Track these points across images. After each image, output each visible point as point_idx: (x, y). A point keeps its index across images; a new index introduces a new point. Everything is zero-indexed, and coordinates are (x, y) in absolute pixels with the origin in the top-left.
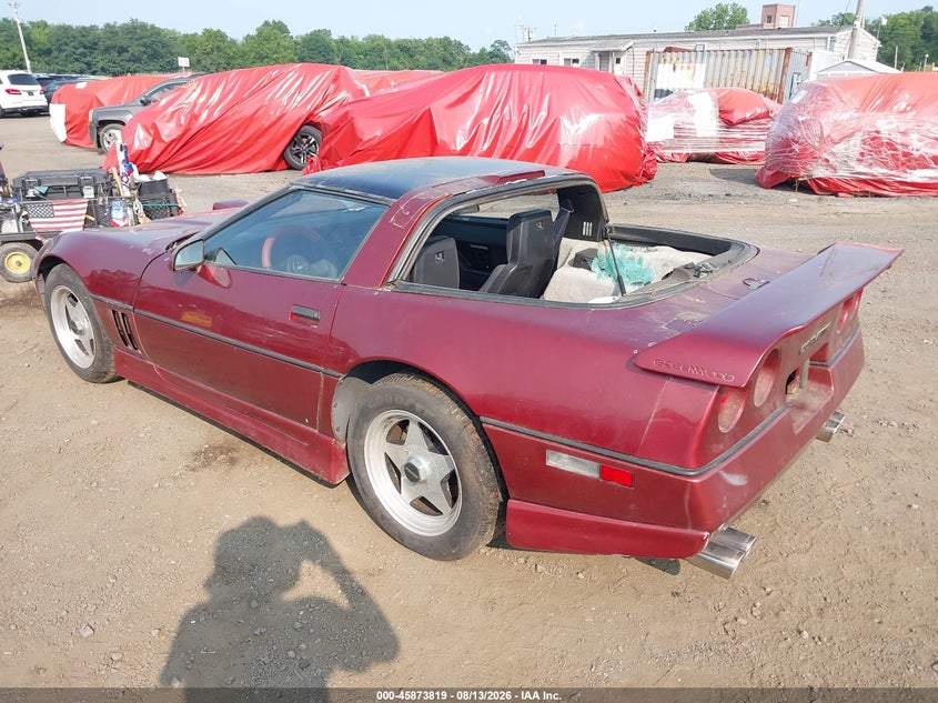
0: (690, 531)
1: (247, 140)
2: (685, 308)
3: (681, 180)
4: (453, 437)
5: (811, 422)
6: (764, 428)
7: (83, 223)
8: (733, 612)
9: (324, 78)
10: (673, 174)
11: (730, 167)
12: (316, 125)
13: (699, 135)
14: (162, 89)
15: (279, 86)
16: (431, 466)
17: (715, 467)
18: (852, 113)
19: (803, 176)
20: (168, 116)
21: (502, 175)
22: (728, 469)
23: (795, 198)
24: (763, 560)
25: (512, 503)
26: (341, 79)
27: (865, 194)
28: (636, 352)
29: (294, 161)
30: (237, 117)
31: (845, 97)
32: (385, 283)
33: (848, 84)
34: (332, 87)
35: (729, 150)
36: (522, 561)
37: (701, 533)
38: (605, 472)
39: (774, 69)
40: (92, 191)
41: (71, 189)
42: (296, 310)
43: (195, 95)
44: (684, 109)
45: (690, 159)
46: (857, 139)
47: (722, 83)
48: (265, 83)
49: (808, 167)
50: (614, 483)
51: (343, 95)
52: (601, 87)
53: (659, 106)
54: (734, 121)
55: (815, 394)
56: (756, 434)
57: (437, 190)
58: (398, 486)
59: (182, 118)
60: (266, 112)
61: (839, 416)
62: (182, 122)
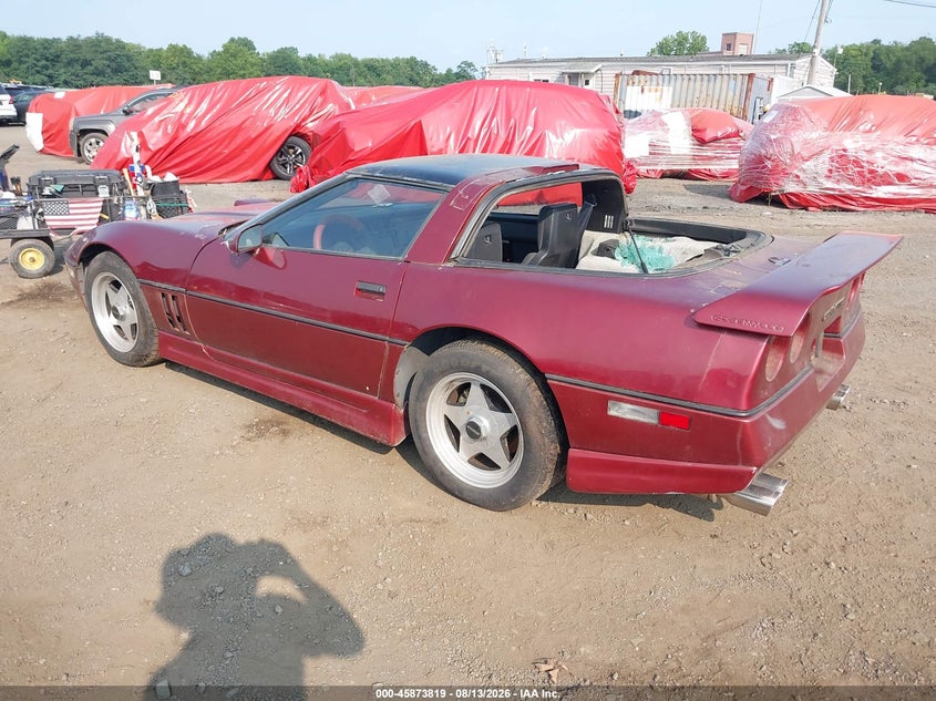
0: (740, 467)
1: (236, 149)
2: (726, 278)
3: (659, 194)
4: (518, 393)
5: (830, 383)
6: (797, 382)
7: (97, 221)
8: (767, 549)
9: (312, 90)
10: (649, 188)
11: (704, 183)
12: (303, 136)
13: (673, 152)
14: (144, 99)
15: (266, 98)
16: (493, 424)
17: (762, 411)
18: (820, 132)
19: (775, 190)
20: (155, 126)
21: (545, 166)
22: (772, 413)
23: (768, 211)
24: (787, 509)
25: (573, 452)
26: (329, 91)
27: (834, 209)
28: (692, 311)
29: (281, 171)
30: (225, 127)
31: (815, 117)
32: (448, 259)
33: (815, 105)
34: (320, 100)
35: (701, 167)
36: (572, 511)
37: (750, 468)
38: (665, 417)
39: (737, 94)
40: (107, 190)
41: (86, 188)
42: (360, 286)
43: (182, 106)
44: (658, 127)
45: (664, 175)
46: (826, 157)
47: (689, 104)
48: (253, 94)
49: (780, 182)
50: (672, 428)
51: (330, 107)
52: (585, 103)
53: (634, 124)
54: (707, 139)
55: (829, 362)
56: (792, 386)
57: (489, 178)
58: (457, 445)
59: (169, 127)
60: (253, 123)
61: (845, 388)
62: (169, 131)
